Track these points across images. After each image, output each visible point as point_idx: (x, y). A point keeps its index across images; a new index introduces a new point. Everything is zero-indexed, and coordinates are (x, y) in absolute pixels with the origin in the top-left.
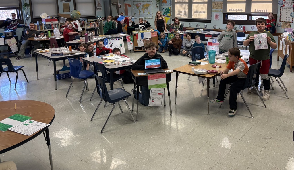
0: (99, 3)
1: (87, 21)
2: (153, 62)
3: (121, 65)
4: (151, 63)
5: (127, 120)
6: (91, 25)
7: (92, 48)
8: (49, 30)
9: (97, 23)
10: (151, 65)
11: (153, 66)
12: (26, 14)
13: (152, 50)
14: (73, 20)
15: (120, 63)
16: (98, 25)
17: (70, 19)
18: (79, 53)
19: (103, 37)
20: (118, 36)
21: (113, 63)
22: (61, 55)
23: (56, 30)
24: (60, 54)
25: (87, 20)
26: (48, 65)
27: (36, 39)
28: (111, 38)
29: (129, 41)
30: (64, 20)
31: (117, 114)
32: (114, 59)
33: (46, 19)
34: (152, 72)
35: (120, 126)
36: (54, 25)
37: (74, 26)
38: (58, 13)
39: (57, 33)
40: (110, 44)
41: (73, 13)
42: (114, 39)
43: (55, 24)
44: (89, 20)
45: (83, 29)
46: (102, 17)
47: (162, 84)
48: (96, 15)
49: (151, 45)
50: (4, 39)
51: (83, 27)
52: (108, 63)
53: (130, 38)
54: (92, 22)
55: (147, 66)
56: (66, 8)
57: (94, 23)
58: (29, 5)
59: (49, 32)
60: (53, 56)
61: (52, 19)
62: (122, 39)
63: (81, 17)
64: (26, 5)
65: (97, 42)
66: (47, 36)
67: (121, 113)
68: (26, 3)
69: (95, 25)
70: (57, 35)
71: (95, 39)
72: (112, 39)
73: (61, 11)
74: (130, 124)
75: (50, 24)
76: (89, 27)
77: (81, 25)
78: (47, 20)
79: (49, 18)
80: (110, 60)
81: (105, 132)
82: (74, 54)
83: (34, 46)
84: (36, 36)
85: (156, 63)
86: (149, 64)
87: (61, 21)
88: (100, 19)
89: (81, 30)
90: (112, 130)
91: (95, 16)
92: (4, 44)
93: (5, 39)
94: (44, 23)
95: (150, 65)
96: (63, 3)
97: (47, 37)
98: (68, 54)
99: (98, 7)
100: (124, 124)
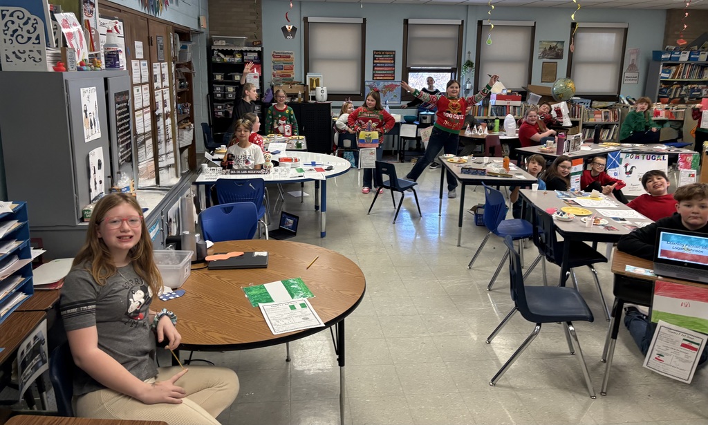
0: (633, 64)
1: (591, 106)
2: (691, 243)
3: (603, 227)
4: (680, 247)
5: (576, 380)
6: (596, 116)
7: (567, 170)
8: (497, 118)
9: (614, 112)
10: (680, 251)
11: (687, 257)
12: (467, 83)
13: (695, 208)
14: (555, 101)
15: (603, 222)
16: (615, 118)
17: (548, 99)
18: (524, 176)
19: (611, 147)
20: (654, 151)
21: (583, 219)
22: (480, 175)
23: (510, 120)
24: (480, 172)
25: (591, 103)
26: (475, 191)
27: (468, 133)
28: (633, 153)
29: (685, 168)
30: (535, 98)
31: (557, 351)
32: (593, 209)
33: (497, 95)
34: (674, 275)
35: (547, 386)
36: (511, 108)
37: (554, 114)
38: (530, 82)
39: (510, 126)
40: (626, 166)
41: (559, 85)
42: (641, 156)
43: (515, 107)
44: (596, 104)
45: (575, 124)
46: (633, 99)
47: (701, 320)
48: (619, 93)
49: (696, 194)
50: (416, 126)
51: (576, 119)
52: (569, 214)
53: (689, 159)
54: (601, 108)
55: (664, 252)
56: (550, 74)
57: (605, 112)
58: (474, 65)
59: (497, 121)
60: (465, 173)
61: (510, 96)
62: (664, 159)
63: (576, 96)
64: (469, 64)
65: (589, 159)
66: (491, 129)
67: (568, 354)
68: (469, 61)
69: (606, 117)
70: (511, 130)
71: (586, 149)
72: (635, 155)
73: (536, 80)
74: (577, 395)
75: (503, 106)
76: (592, 121)
77: (572, 114)
78: (499, 97)
79: (505, 93)
80: (581, 209)
81: (501, 386)
82: (511, 176)
83: (464, 146)
84: (470, 127)
85: (701, 249)
86: (675, 246)
87: (529, 101)
88: (624, 103)
89: (569, 124)
90: (521, 389)
91: (616, 94)
92: (414, 136)
93: (419, 127)
94: (493, 102)
95: (677, 250)
96: (543, 63)
97: (489, 132)
98: (496, 175)
99: (627, 74)
100: (559, 387)
